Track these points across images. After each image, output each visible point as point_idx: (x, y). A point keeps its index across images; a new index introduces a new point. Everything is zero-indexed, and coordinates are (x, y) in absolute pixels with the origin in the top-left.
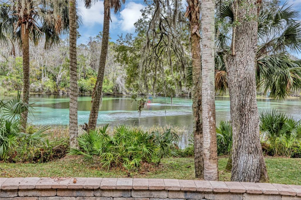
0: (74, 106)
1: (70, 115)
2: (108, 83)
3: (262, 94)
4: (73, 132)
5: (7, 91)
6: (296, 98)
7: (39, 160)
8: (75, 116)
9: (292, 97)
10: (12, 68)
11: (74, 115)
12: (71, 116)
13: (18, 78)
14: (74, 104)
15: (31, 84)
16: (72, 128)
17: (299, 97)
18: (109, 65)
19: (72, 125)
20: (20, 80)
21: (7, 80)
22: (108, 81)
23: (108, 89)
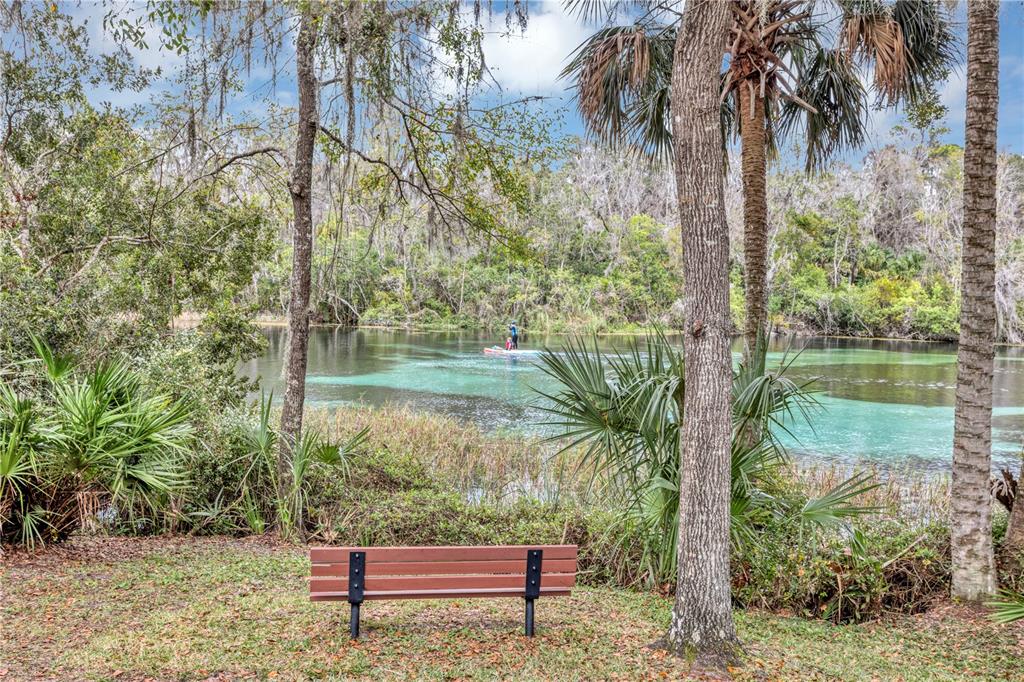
0: (980, 397)
1: (959, 434)
2: (946, 297)
4: (969, 510)
5: (605, 325)
7: (824, 608)
8: (982, 441)
10: (619, 250)
11: (979, 436)
12: (965, 442)
13: (635, 282)
14: (978, 391)
15: (676, 303)
16: (965, 493)
18: (952, 228)
19: (967, 481)
20: (642, 287)
21: (605, 289)
22: (945, 289)
23: (948, 319)
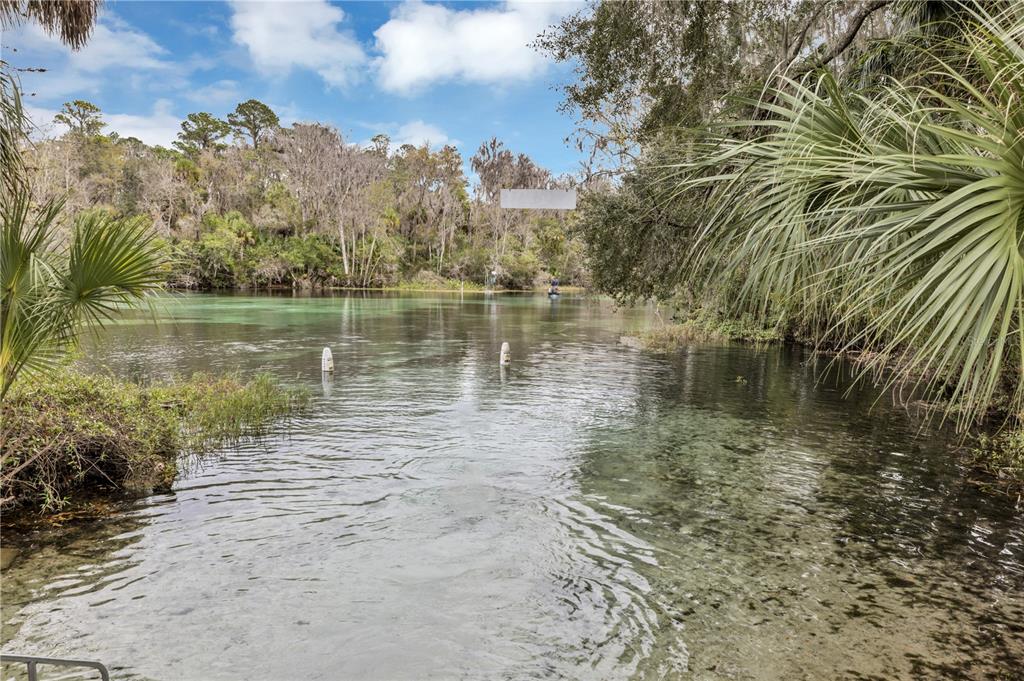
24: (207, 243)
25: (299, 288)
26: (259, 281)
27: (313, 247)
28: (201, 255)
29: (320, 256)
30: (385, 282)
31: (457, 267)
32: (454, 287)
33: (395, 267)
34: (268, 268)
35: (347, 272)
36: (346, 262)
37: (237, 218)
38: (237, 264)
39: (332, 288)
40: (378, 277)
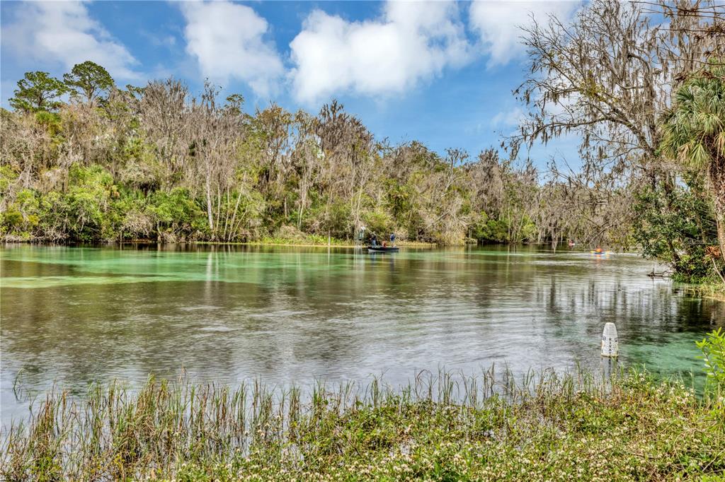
3: (347, 236)
6: (429, 244)
9: (420, 244)
17: (435, 244)
24: (77, 195)
25: (164, 243)
26: (125, 235)
27: (179, 202)
28: (69, 208)
29: (186, 210)
30: (250, 236)
31: (317, 223)
32: (317, 242)
33: (259, 222)
34: (137, 221)
35: (211, 227)
36: (211, 217)
37: (100, 171)
38: (104, 218)
39: (197, 243)
40: (243, 231)
